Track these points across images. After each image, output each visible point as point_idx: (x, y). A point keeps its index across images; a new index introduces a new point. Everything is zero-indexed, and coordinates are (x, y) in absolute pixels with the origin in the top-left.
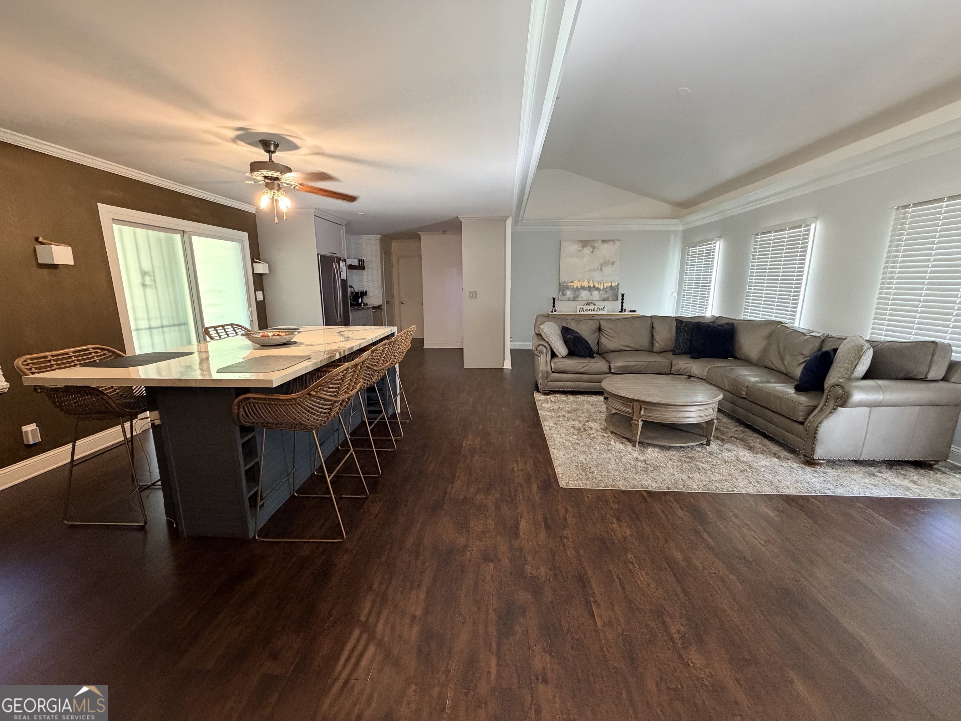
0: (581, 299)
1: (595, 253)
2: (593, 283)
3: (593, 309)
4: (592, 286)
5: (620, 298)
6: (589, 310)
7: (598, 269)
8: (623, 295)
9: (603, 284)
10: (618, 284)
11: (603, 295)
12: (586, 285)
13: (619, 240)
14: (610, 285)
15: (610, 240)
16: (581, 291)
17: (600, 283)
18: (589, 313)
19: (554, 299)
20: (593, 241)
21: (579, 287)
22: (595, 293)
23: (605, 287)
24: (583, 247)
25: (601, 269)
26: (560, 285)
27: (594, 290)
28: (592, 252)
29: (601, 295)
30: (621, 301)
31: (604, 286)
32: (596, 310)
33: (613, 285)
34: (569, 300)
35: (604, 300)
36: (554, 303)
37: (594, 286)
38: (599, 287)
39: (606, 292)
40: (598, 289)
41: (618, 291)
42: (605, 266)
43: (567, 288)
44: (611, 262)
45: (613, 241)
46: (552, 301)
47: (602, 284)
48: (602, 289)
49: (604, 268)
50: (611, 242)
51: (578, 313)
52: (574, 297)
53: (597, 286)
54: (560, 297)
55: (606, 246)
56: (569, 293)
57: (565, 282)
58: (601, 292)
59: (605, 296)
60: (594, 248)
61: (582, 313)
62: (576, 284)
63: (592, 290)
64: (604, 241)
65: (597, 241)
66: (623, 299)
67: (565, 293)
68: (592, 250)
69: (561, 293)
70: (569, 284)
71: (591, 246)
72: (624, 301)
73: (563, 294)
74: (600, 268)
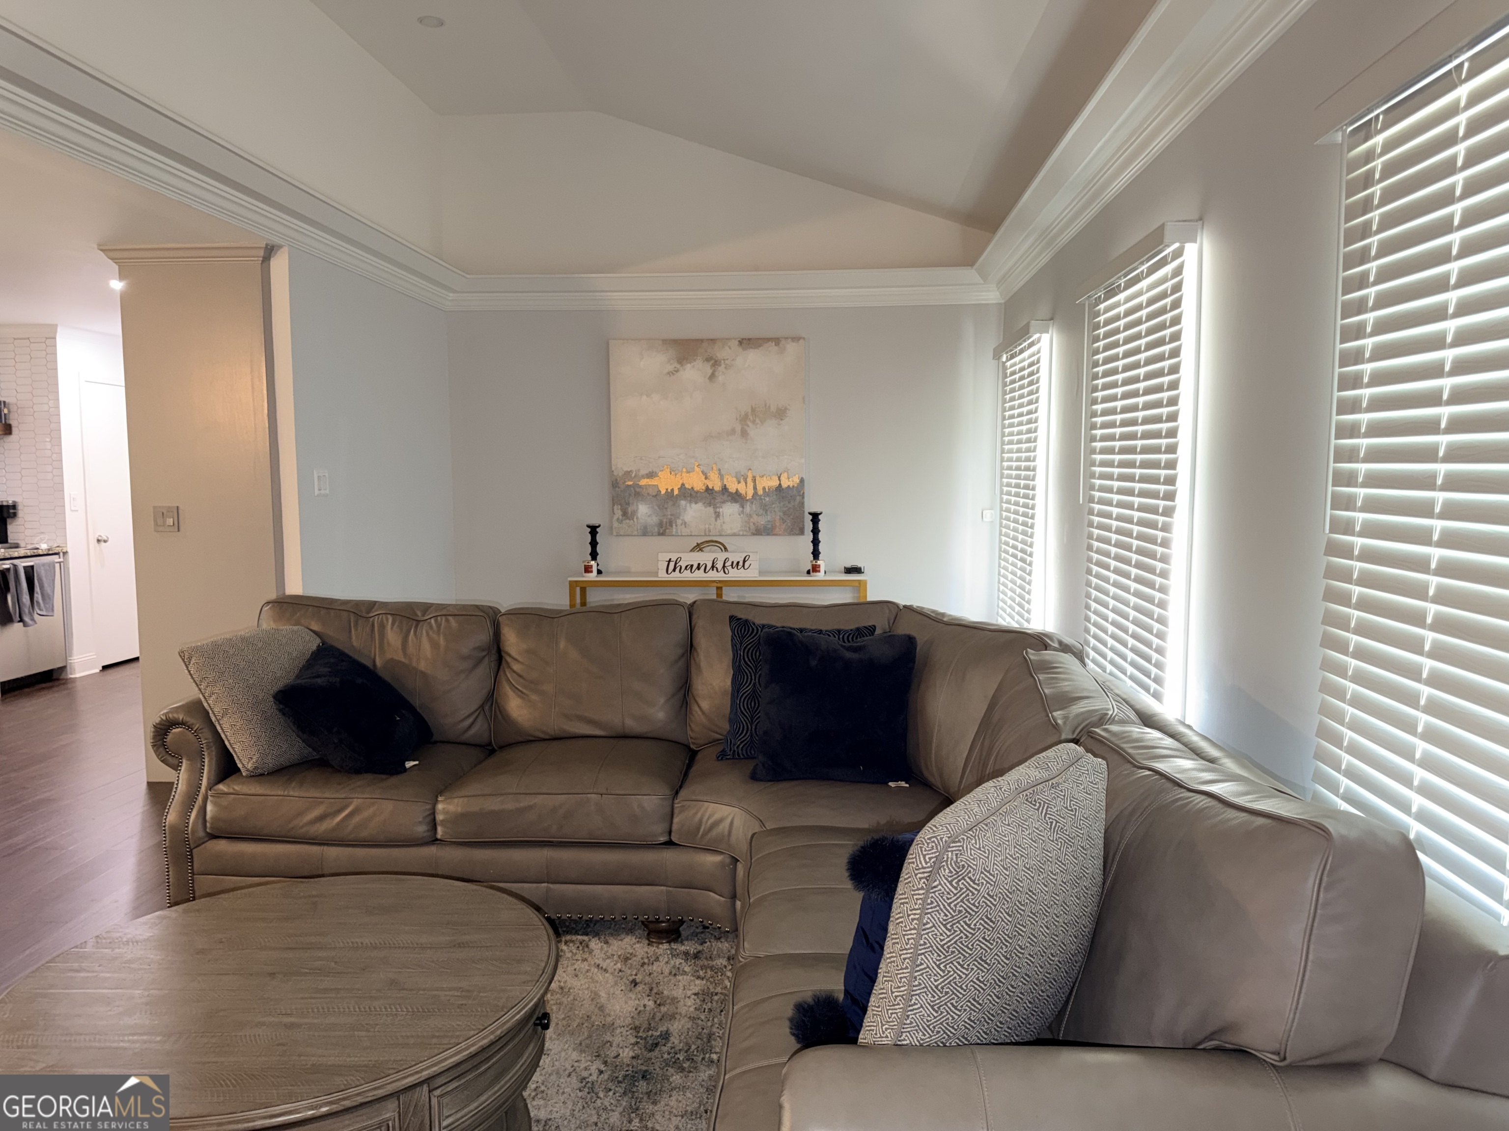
0: (685, 531)
1: (720, 378)
2: (722, 478)
3: (709, 566)
4: (718, 488)
5: (809, 526)
6: (699, 568)
7: (733, 432)
8: (815, 517)
9: (754, 481)
10: (802, 481)
11: (755, 518)
12: (696, 482)
13: (796, 339)
14: (775, 483)
15: (768, 340)
16: (683, 503)
17: (741, 478)
18: (699, 575)
19: (593, 530)
20: (713, 341)
21: (676, 492)
22: (730, 510)
23: (760, 492)
24: (682, 359)
25: (744, 434)
26: (615, 484)
27: (724, 502)
28: (712, 377)
29: (750, 516)
30: (811, 536)
31: (755, 488)
32: (719, 565)
33: (785, 483)
34: (645, 532)
35: (758, 532)
36: (594, 544)
37: (725, 489)
38: (742, 491)
39: (765, 508)
40: (737, 497)
41: (802, 504)
42: (754, 422)
43: (637, 493)
44: (773, 409)
45: (777, 341)
46: (589, 538)
47: (749, 480)
48: (749, 496)
49: (752, 432)
50: (771, 346)
51: (662, 576)
52: (661, 524)
53: (732, 487)
54: (616, 524)
55: (753, 356)
56: (644, 511)
57: (628, 473)
58: (748, 509)
59: (762, 521)
60: (715, 363)
61: (676, 576)
62: (666, 483)
63: (719, 500)
64: (746, 343)
65: (725, 340)
66: (816, 531)
67: (630, 510)
68: (710, 371)
69: (618, 513)
70: (644, 482)
71: (708, 360)
72: (821, 536)
73: (625, 514)
74: (738, 428)
